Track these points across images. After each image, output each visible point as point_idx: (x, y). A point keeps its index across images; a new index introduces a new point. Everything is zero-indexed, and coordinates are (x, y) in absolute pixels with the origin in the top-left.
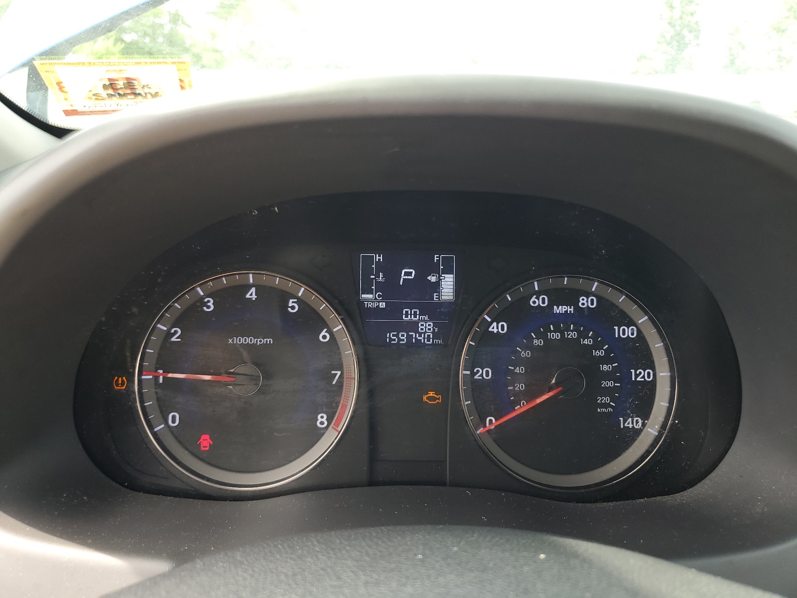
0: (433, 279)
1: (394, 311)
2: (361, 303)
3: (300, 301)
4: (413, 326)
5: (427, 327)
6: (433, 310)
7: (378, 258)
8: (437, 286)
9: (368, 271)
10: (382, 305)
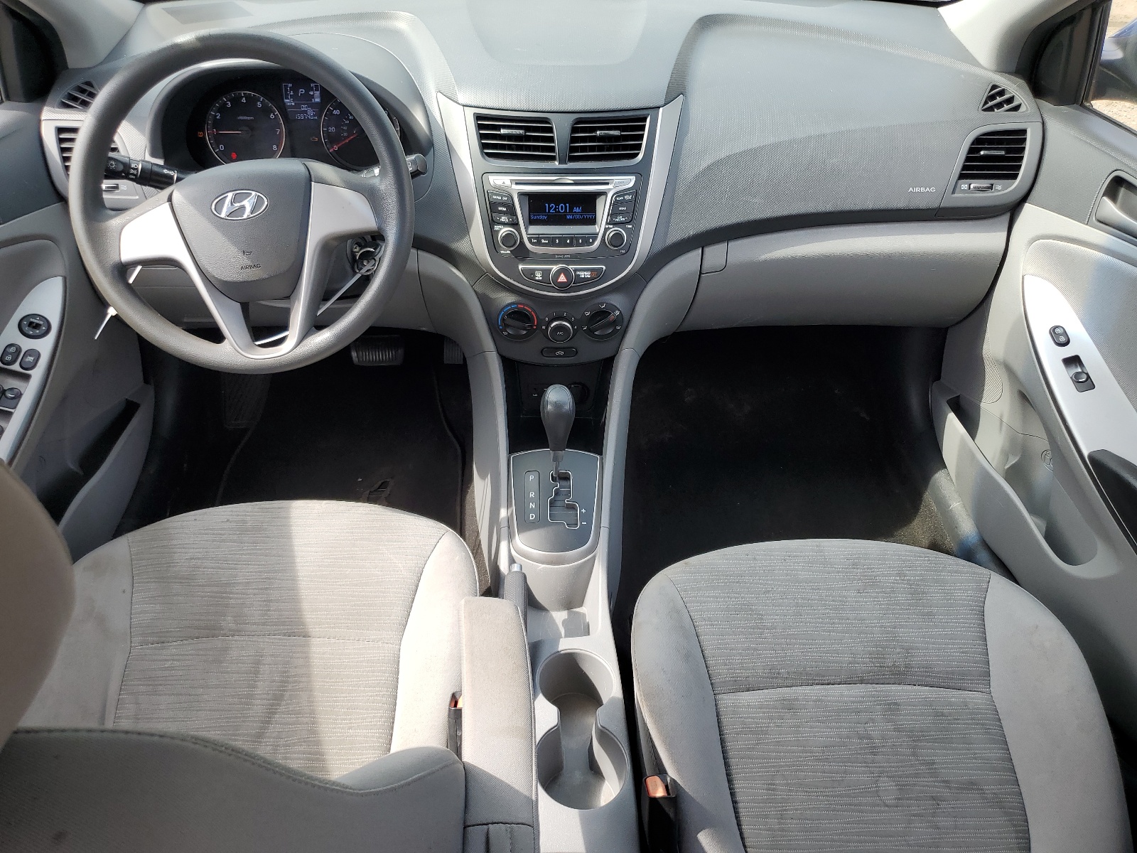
0: (312, 93)
1: (297, 106)
2: (284, 104)
3: (262, 103)
4: (306, 112)
5: (311, 112)
6: (312, 106)
7: (290, 85)
8: (313, 96)
9: (286, 90)
10: (293, 104)
